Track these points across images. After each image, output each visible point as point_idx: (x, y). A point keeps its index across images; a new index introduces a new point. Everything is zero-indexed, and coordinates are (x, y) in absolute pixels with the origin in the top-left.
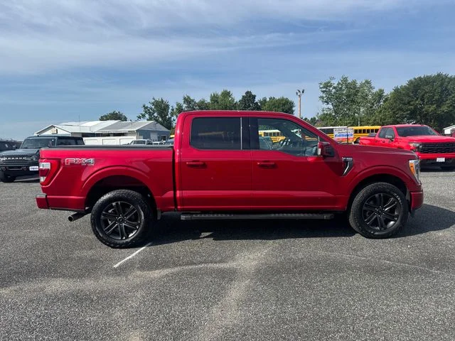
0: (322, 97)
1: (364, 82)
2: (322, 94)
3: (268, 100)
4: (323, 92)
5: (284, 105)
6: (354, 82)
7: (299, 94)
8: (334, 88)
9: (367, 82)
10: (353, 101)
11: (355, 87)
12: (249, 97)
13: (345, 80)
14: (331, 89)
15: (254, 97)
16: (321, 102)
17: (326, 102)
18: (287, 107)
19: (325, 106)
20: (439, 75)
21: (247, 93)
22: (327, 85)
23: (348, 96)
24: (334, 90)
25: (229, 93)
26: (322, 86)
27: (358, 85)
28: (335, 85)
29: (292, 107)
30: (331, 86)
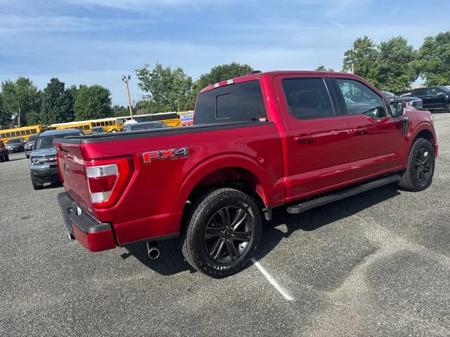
0: (140, 85)
1: (176, 70)
2: (140, 82)
3: (78, 88)
4: (141, 79)
5: (99, 93)
6: (169, 70)
7: (125, 80)
8: (151, 75)
9: (180, 70)
10: (170, 88)
11: (169, 75)
12: (56, 86)
13: (159, 67)
14: (148, 76)
15: (63, 85)
16: (140, 89)
17: (145, 89)
18: (102, 95)
19: (145, 93)
20: (233, 65)
21: (53, 80)
22: (143, 72)
23: (165, 83)
24: (150, 78)
25: (28, 80)
26: (138, 73)
27: (172, 73)
28: (151, 73)
29: (108, 95)
30: (147, 73)
